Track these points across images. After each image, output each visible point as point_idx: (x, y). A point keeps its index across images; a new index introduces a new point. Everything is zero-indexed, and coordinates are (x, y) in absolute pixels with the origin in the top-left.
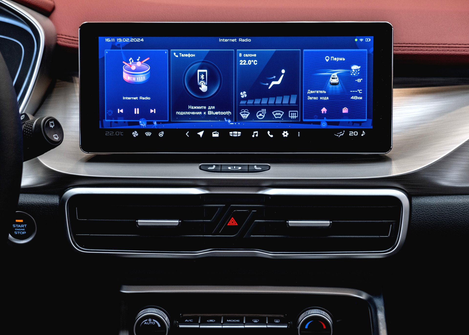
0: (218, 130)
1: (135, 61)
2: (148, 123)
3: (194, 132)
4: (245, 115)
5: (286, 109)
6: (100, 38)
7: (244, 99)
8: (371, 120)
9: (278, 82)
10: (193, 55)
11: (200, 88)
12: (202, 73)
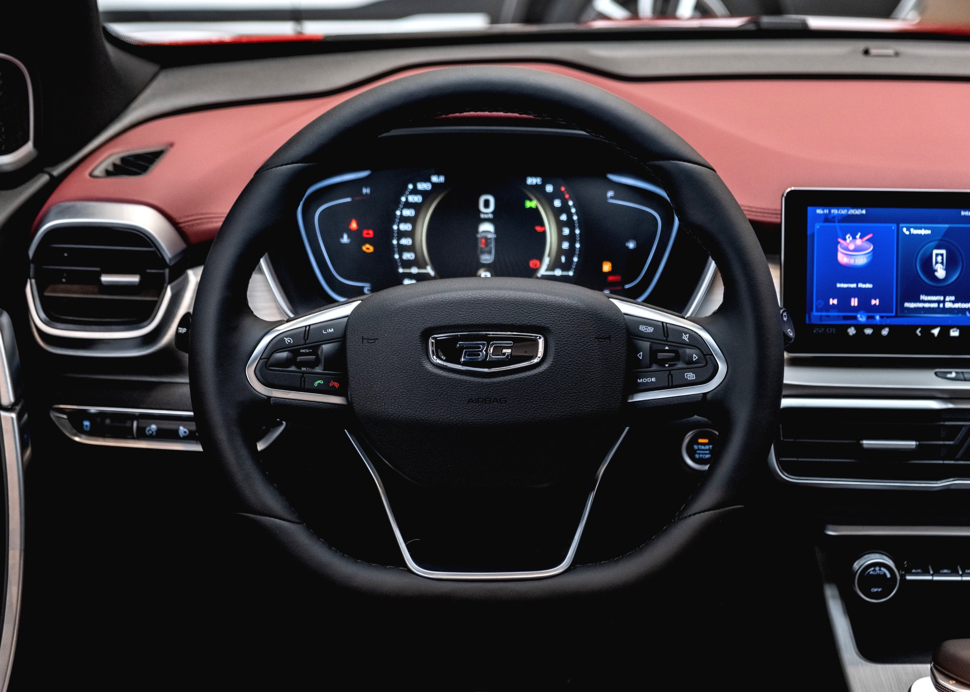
0: (958, 327)
1: (854, 238)
2: (869, 318)
3: (927, 329)
6: (810, 209)
10: (929, 232)
11: (936, 274)
12: (939, 255)
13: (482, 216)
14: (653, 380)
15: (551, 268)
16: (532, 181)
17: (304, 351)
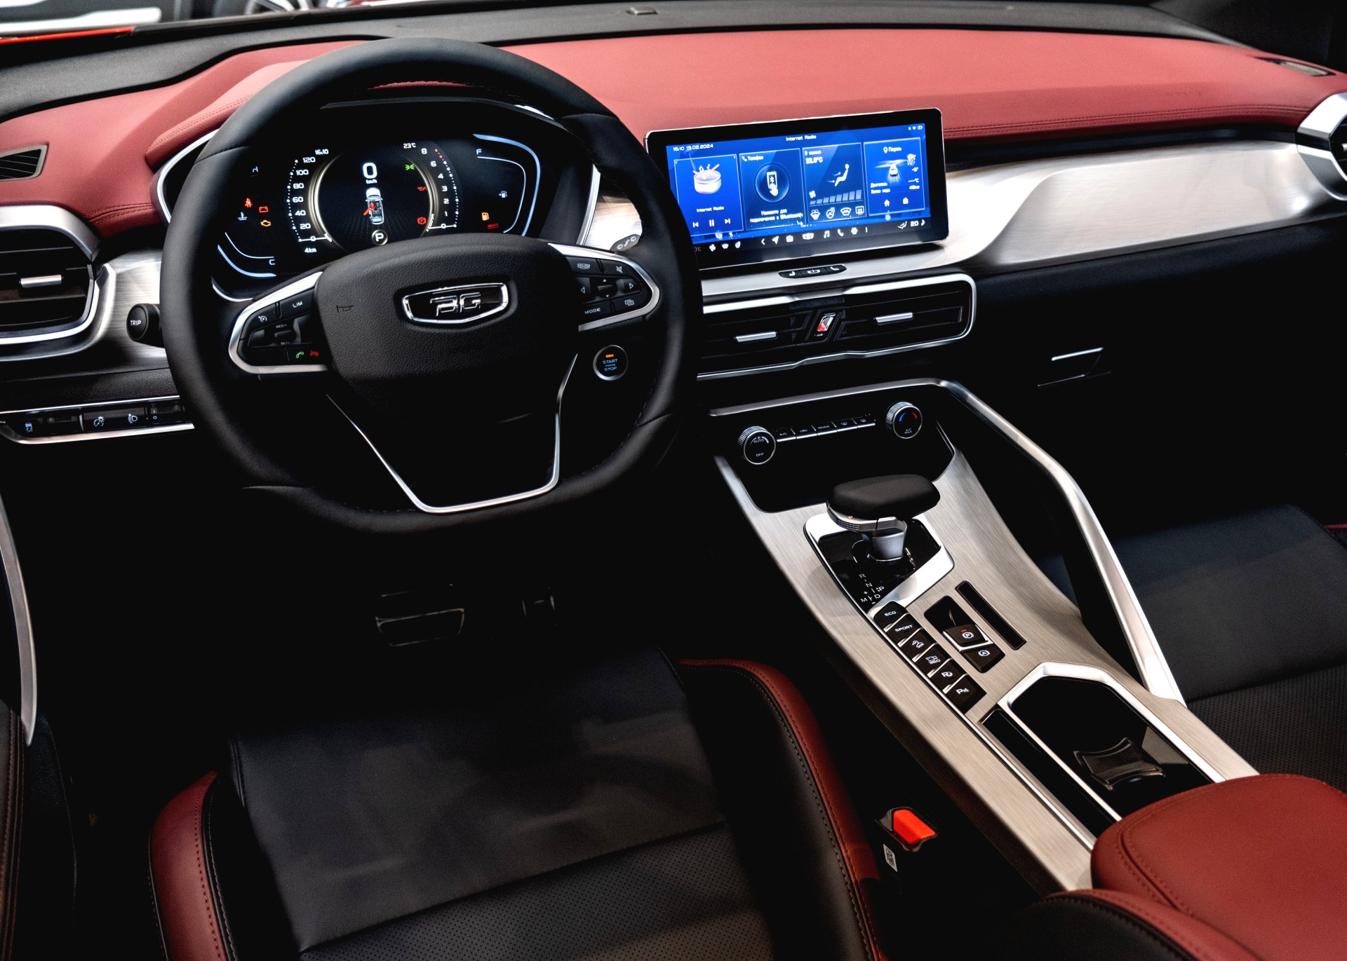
0: (791, 234)
1: (705, 169)
2: (724, 235)
3: (769, 238)
4: (815, 215)
5: (852, 205)
6: (667, 147)
7: (814, 199)
8: (929, 209)
9: (843, 178)
10: (762, 158)
11: (771, 192)
12: (771, 176)
13: (368, 182)
14: (598, 310)
15: (437, 223)
16: (407, 146)
17: (279, 326)
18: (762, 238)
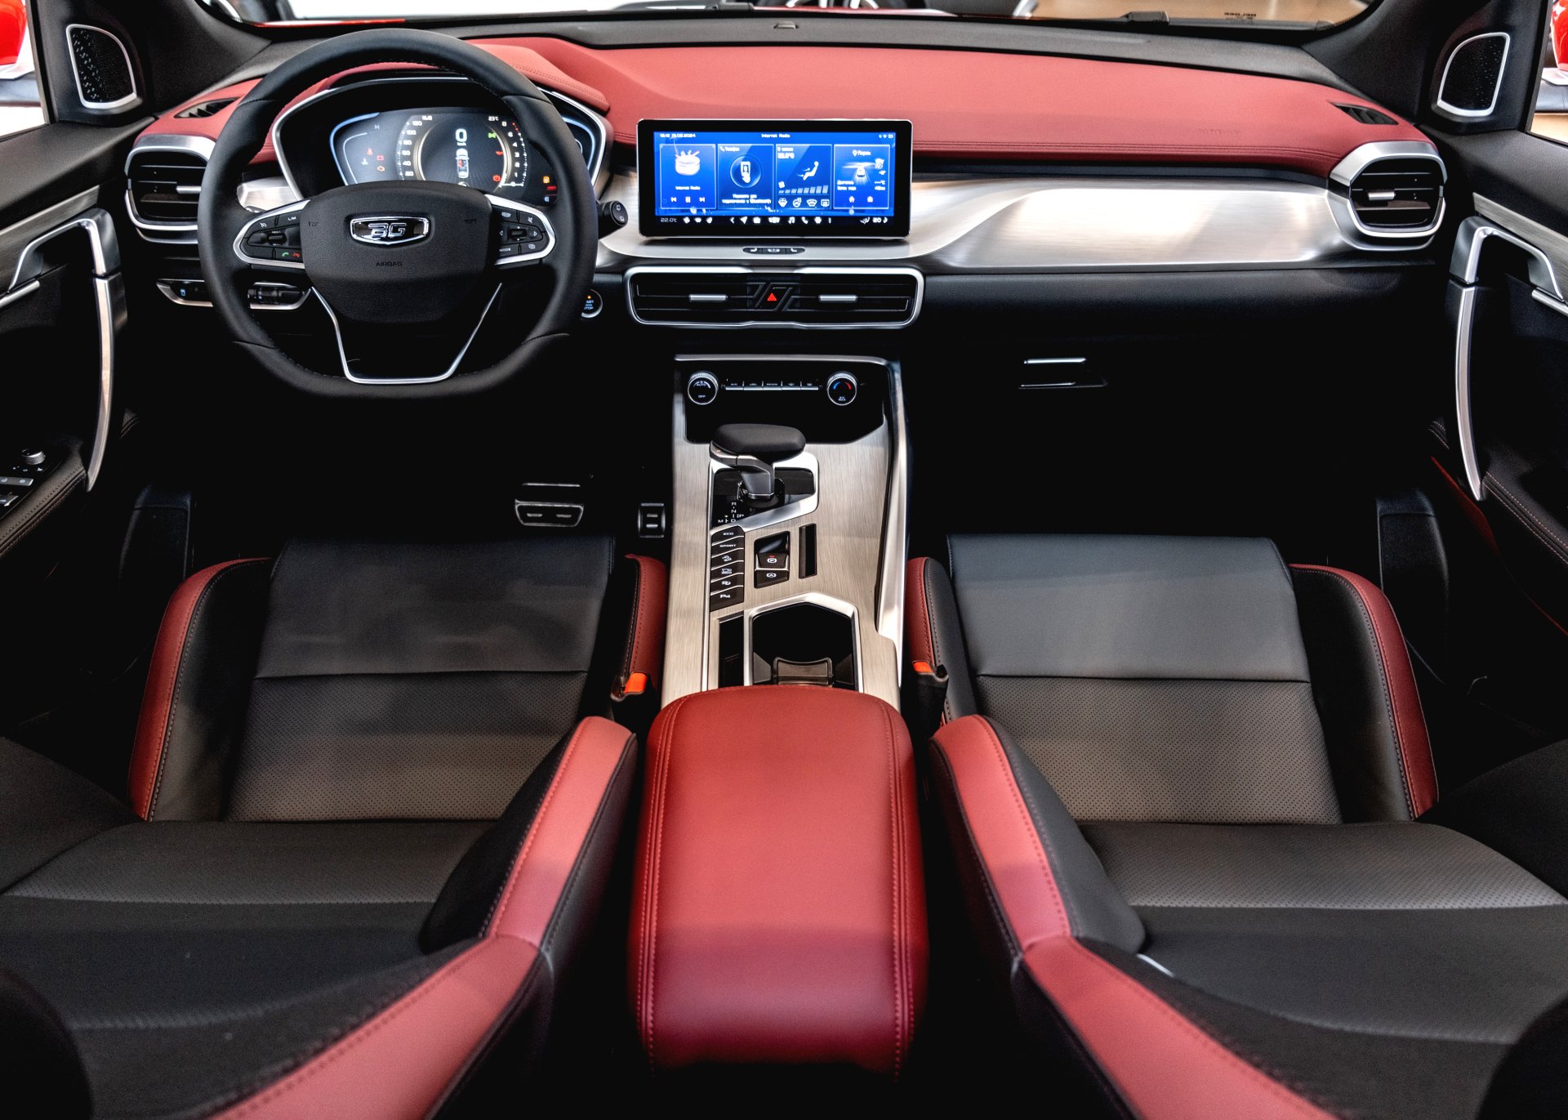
0: (759, 217)
1: (686, 154)
2: (698, 210)
3: (738, 218)
4: (783, 203)
5: (819, 197)
6: (656, 134)
7: (783, 189)
8: (892, 209)
9: (812, 174)
10: (738, 149)
11: (744, 179)
12: (745, 168)
13: (459, 144)
14: (509, 249)
15: (509, 181)
16: (492, 119)
17: (274, 232)
18: (731, 217)
